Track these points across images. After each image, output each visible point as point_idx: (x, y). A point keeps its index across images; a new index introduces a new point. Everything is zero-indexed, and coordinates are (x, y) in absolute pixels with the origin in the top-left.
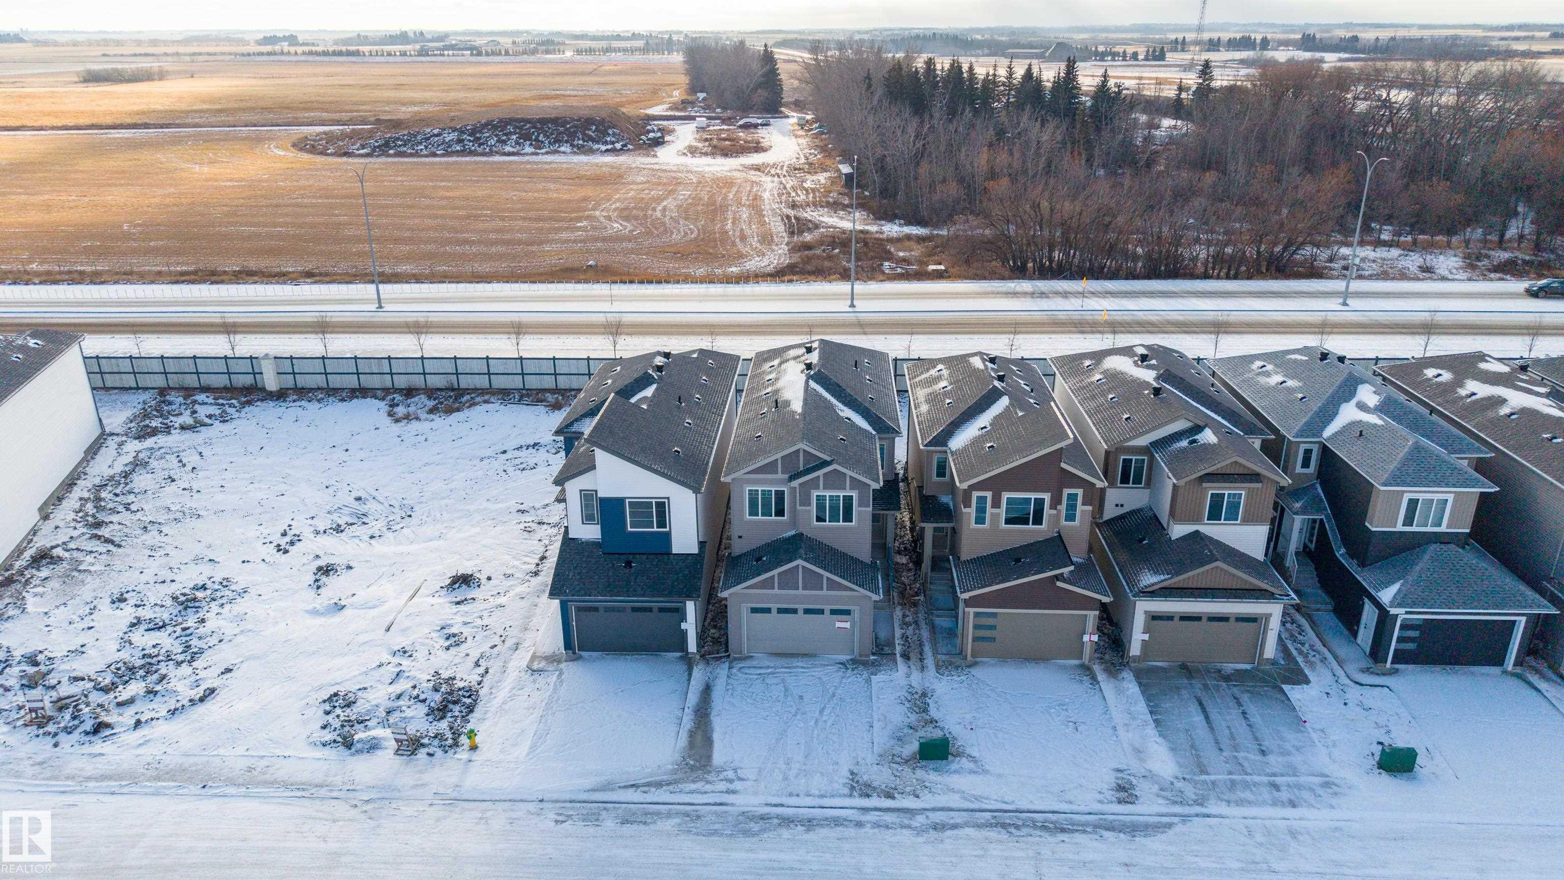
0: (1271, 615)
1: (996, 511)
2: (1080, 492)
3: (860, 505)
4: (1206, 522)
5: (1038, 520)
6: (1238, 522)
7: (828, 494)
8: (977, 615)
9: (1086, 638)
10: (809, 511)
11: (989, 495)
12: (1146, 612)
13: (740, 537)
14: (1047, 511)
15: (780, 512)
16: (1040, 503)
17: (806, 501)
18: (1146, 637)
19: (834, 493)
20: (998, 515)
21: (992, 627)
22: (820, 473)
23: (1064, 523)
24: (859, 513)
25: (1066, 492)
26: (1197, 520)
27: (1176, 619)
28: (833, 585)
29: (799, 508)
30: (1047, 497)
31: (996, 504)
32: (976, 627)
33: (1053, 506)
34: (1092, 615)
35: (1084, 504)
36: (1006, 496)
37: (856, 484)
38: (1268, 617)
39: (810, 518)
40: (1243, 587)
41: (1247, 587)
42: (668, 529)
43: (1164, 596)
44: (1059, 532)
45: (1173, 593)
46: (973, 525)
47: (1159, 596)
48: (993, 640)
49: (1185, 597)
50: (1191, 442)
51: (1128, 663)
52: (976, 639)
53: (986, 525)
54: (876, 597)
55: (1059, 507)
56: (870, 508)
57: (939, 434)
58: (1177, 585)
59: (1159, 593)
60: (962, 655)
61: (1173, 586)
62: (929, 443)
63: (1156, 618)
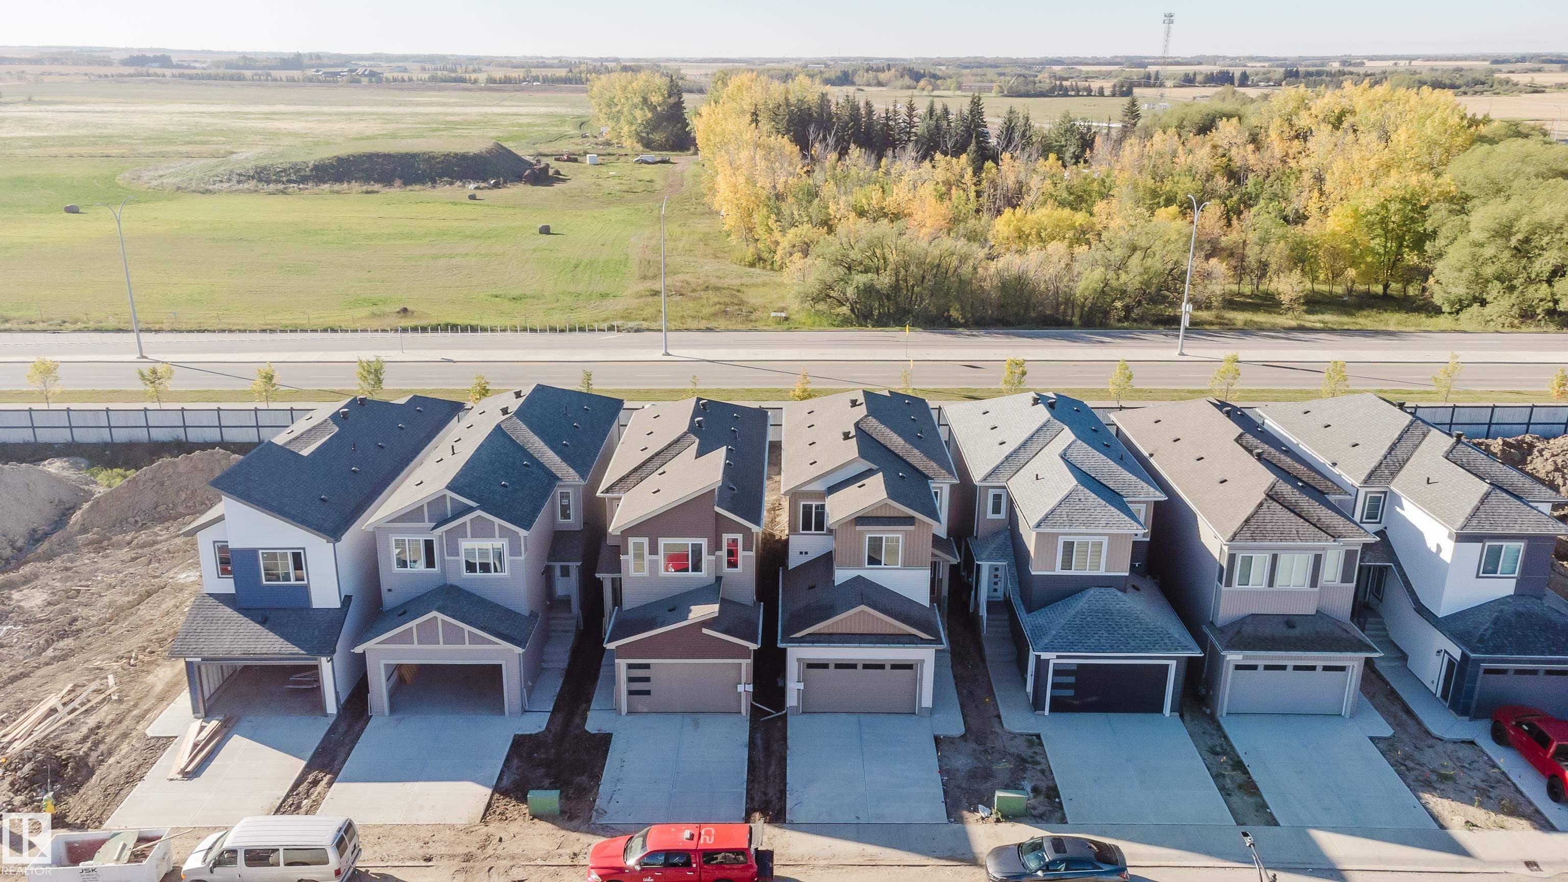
0: (924, 661)
1: (654, 557)
2: (739, 537)
3: (512, 553)
4: (867, 566)
5: (697, 567)
6: (899, 566)
7: (477, 543)
8: (630, 666)
9: (740, 688)
11: (645, 541)
12: (799, 660)
13: (390, 590)
14: (706, 558)
15: (430, 563)
16: (697, 550)
17: (454, 553)
18: (801, 686)
19: (483, 545)
20: (657, 561)
21: (647, 680)
22: (467, 518)
23: (725, 569)
24: (512, 563)
25: (725, 537)
26: (859, 565)
27: (832, 667)
28: (475, 640)
29: (447, 558)
30: (704, 542)
31: (654, 550)
32: (631, 680)
33: (711, 552)
34: (746, 664)
35: (744, 550)
36: (662, 542)
37: (504, 533)
38: (922, 662)
39: (459, 569)
40: (892, 632)
41: (897, 632)
42: (305, 582)
43: (813, 642)
44: (719, 579)
45: (822, 639)
46: (633, 573)
47: (808, 642)
48: (648, 693)
49: (834, 643)
50: (860, 487)
51: (786, 714)
52: (631, 693)
53: (646, 573)
54: (519, 650)
55: (718, 553)
56: (523, 558)
57: (621, 480)
58: (826, 631)
59: (808, 639)
60: (616, 710)
61: (822, 631)
62: (607, 491)
63: (811, 666)
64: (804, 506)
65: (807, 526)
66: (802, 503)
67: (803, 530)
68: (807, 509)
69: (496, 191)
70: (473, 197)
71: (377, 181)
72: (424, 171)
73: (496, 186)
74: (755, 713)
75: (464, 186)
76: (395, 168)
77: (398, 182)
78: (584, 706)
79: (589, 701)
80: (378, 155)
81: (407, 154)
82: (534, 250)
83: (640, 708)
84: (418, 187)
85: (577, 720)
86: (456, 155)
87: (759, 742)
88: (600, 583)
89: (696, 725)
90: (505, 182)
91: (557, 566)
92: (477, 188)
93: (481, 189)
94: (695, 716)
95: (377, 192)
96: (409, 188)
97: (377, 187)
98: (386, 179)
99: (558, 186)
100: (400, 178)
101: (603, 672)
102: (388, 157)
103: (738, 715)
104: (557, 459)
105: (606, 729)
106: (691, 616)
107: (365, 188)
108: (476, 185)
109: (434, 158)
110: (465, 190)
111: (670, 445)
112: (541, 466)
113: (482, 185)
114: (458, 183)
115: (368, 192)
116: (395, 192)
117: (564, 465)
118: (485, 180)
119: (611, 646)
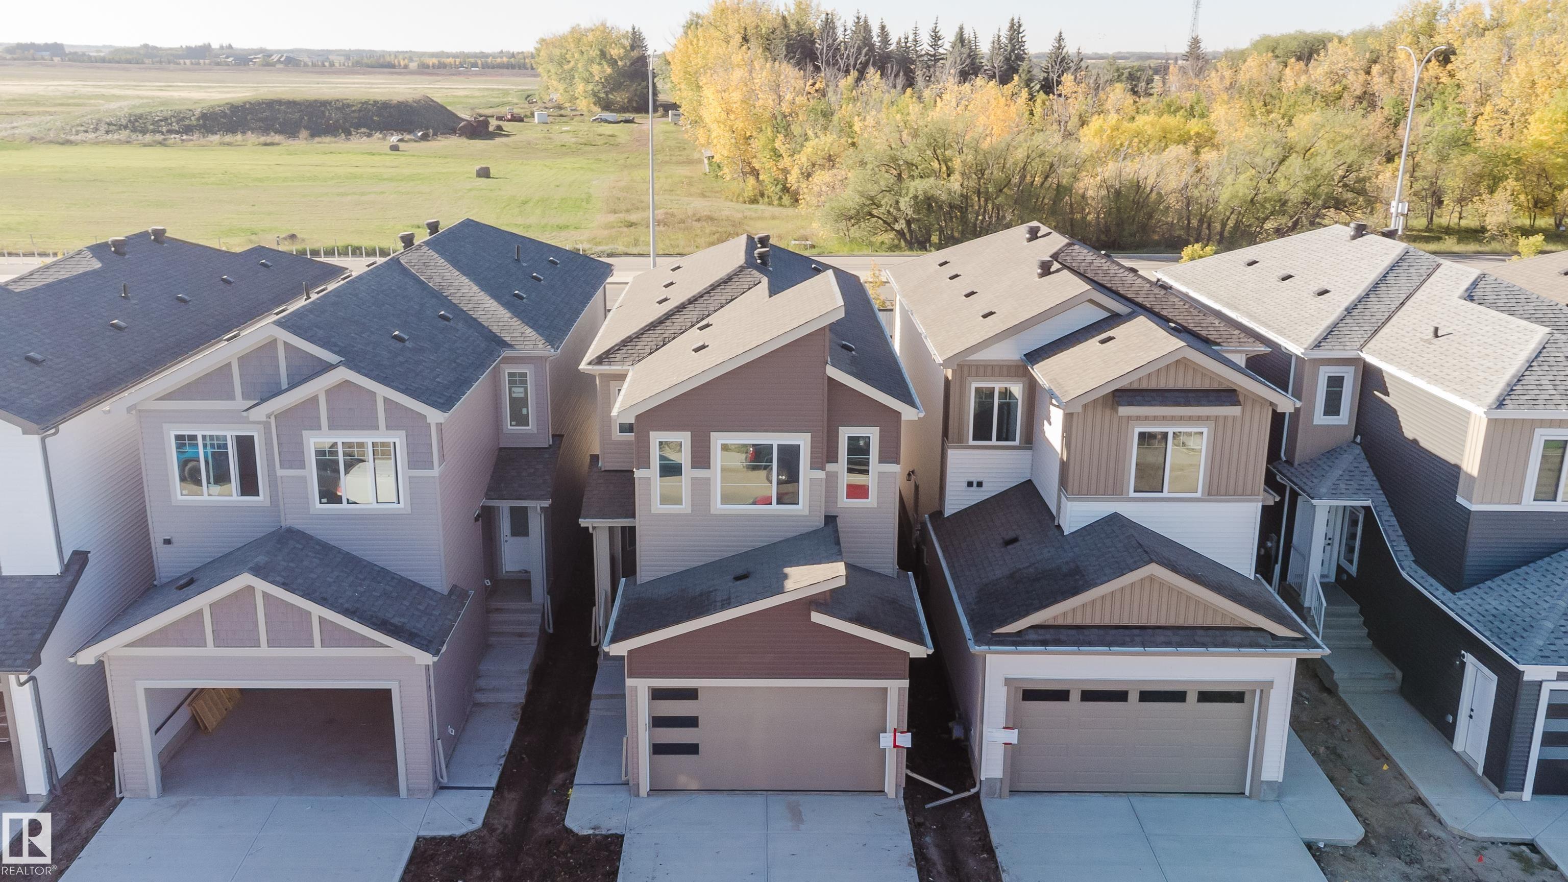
0: (1270, 684)
1: (701, 473)
2: (876, 436)
3: (413, 465)
4: (1132, 494)
5: (788, 495)
6: (1197, 495)
7: (341, 438)
8: (658, 694)
9: (886, 740)
10: (303, 480)
11: (684, 438)
12: (1008, 681)
13: (168, 542)
14: (807, 474)
15: (249, 486)
16: (789, 456)
17: (295, 459)
18: (1012, 736)
19: (354, 437)
20: (707, 482)
21: (692, 721)
22: (318, 386)
23: (844, 501)
24: (413, 483)
25: (845, 433)
26: (1115, 491)
27: (1075, 696)
28: (333, 638)
30: (804, 442)
31: (701, 459)
32: (658, 722)
34: (897, 689)
35: (882, 460)
36: (719, 441)
37: (394, 412)
38: (1266, 687)
39: (302, 495)
40: (1209, 623)
41: (1219, 622)
43: (1044, 643)
44: (830, 520)
45: (1063, 638)
46: (658, 508)
47: (1034, 643)
48: (692, 749)
49: (1090, 644)
50: (1103, 342)
51: (977, 796)
52: (658, 749)
53: (685, 507)
54: (425, 658)
55: (830, 467)
56: (436, 472)
57: (625, 342)
58: (1069, 621)
59: (1032, 636)
60: (628, 785)
61: (1060, 622)
62: (599, 360)
63: (1030, 695)
64: (977, 389)
65: (982, 432)
66: (974, 385)
67: (975, 438)
68: (985, 397)
69: (424, 144)
70: (395, 148)
71: (277, 132)
72: (337, 121)
73: (425, 138)
74: (912, 791)
75: (384, 139)
76: (301, 119)
77: (304, 133)
78: (560, 778)
79: (570, 766)
80: (280, 102)
81: (316, 101)
82: (470, 190)
83: (683, 781)
84: (328, 139)
85: (548, 807)
86: (376, 102)
87: (933, 853)
88: (586, 537)
89: (797, 816)
90: (435, 134)
91: (504, 506)
92: (400, 140)
93: (406, 142)
94: (793, 798)
95: (278, 144)
96: (317, 139)
97: (277, 138)
98: (290, 129)
99: (498, 140)
100: (306, 128)
101: (596, 709)
102: (292, 104)
103: (878, 798)
104: (503, 314)
105: (611, 825)
106: (789, 585)
107: (263, 139)
108: (400, 137)
109: (349, 106)
110: (386, 143)
111: (713, 287)
112: (473, 323)
113: (407, 137)
114: (378, 135)
115: (266, 144)
116: (301, 143)
117: (516, 323)
118: (410, 132)
119: (620, 649)
